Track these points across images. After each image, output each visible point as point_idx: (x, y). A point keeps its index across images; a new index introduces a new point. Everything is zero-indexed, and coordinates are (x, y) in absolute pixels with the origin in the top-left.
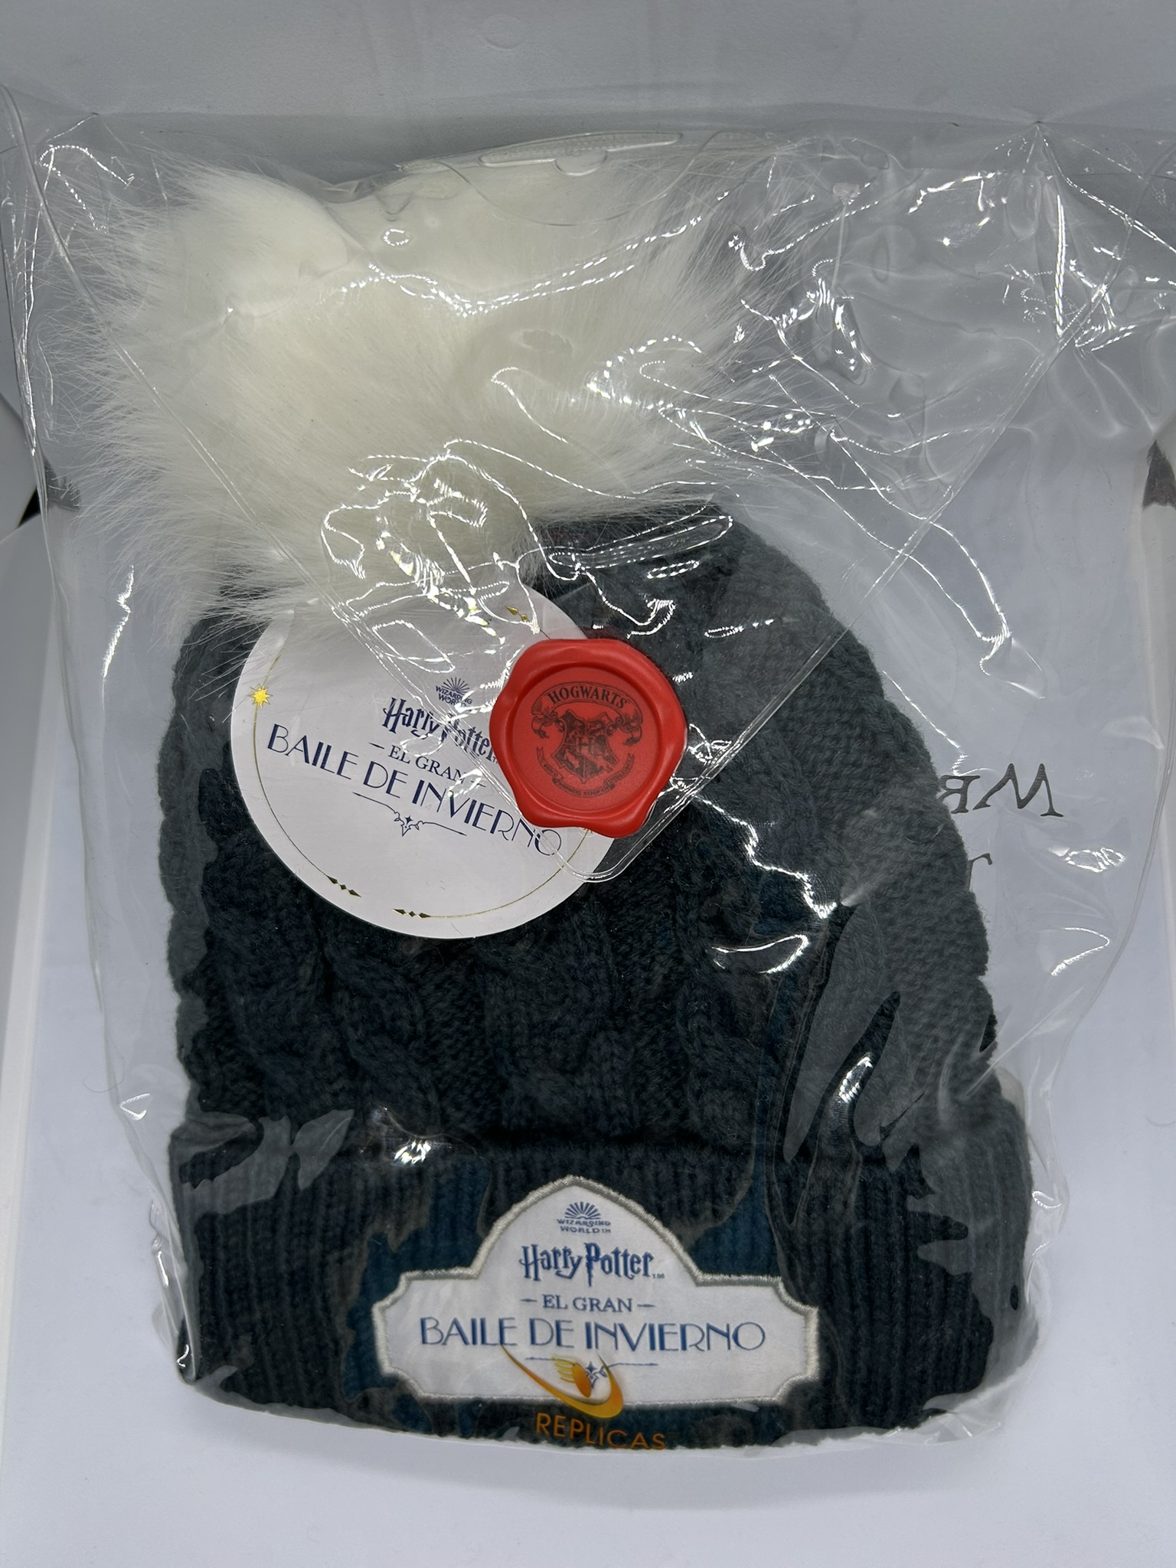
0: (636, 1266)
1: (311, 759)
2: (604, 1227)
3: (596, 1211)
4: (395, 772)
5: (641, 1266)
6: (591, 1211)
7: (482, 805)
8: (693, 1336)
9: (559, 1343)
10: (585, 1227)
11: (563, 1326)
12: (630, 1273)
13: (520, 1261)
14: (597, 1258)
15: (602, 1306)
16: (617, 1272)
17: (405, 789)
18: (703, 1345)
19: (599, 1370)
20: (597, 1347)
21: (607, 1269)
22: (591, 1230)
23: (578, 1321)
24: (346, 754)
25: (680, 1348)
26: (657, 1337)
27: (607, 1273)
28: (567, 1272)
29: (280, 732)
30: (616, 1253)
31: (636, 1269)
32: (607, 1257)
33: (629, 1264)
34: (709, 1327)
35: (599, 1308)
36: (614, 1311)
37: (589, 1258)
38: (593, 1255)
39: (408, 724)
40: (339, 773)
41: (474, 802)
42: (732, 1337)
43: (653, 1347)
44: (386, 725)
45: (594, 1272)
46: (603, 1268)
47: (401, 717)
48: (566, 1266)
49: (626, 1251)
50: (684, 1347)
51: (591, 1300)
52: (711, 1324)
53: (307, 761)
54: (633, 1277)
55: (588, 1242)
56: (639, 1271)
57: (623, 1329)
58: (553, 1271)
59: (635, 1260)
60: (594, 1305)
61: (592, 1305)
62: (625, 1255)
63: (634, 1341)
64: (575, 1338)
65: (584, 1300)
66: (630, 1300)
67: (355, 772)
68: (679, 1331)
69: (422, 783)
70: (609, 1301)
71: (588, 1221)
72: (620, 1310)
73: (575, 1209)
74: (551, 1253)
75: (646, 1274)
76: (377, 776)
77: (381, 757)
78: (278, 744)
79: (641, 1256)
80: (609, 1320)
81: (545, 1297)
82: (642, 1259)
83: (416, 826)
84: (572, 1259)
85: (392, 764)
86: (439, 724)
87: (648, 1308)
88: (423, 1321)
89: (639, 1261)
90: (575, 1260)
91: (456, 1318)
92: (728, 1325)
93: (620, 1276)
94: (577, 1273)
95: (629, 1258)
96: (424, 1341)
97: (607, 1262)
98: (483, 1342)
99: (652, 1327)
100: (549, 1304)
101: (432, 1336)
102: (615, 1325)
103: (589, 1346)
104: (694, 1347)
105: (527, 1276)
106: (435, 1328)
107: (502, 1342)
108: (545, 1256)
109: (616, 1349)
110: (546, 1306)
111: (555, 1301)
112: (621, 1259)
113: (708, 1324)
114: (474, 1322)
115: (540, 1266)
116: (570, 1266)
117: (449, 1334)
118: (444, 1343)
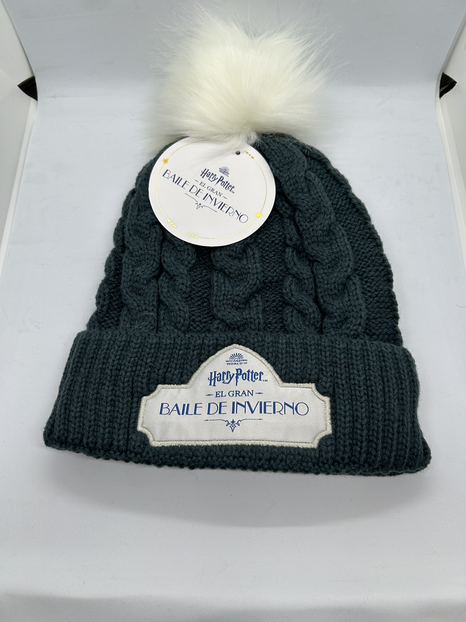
0: (256, 377)
1: (175, 181)
2: (245, 362)
3: (242, 356)
4: (200, 189)
5: (258, 377)
6: (240, 356)
7: (225, 204)
8: (278, 407)
9: (220, 413)
10: (237, 362)
11: (223, 404)
12: (254, 379)
13: (208, 379)
14: (240, 374)
15: (240, 394)
16: (248, 380)
17: (201, 195)
18: (283, 412)
19: (236, 422)
20: (236, 413)
21: (244, 378)
22: (239, 363)
23: (229, 401)
24: (186, 181)
25: (272, 412)
26: (263, 408)
27: (244, 380)
28: (227, 381)
30: (249, 371)
31: (256, 378)
32: (245, 374)
33: (253, 376)
35: (239, 396)
36: (246, 395)
37: (237, 374)
38: (239, 372)
39: (208, 177)
40: (183, 186)
41: (222, 203)
42: (295, 408)
43: (261, 412)
44: (201, 175)
45: (238, 380)
46: (243, 378)
48: (227, 379)
50: (274, 412)
51: (236, 391)
52: (286, 402)
54: (255, 381)
55: (237, 368)
56: (257, 378)
57: (248, 402)
58: (222, 381)
59: (256, 374)
60: (237, 393)
61: (236, 394)
62: (252, 372)
63: (253, 410)
64: (227, 409)
65: (233, 392)
66: (253, 391)
67: (188, 187)
68: (272, 405)
69: (207, 194)
70: (244, 391)
71: (238, 360)
72: (248, 395)
73: (233, 356)
74: (222, 374)
75: (260, 380)
76: (194, 190)
77: (197, 184)
79: (259, 372)
80: (242, 400)
81: (217, 392)
82: (259, 374)
83: (202, 207)
84: (230, 375)
85: (199, 187)
86: (217, 178)
87: (260, 394)
88: (162, 404)
89: (258, 375)
90: (231, 376)
91: (177, 404)
92: (293, 403)
93: (249, 381)
94: (231, 381)
95: (254, 374)
96: (161, 413)
97: (244, 375)
98: (187, 413)
99: (261, 403)
100: (218, 395)
101: (165, 411)
102: (245, 402)
103: (233, 412)
104: (279, 413)
105: (210, 384)
106: (167, 408)
107: (195, 413)
108: (219, 375)
109: (245, 413)
110: (216, 396)
111: (220, 394)
112: (250, 374)
113: (285, 403)
114: (184, 405)
115: (216, 380)
116: (229, 378)
117: (172, 410)
118: (170, 414)
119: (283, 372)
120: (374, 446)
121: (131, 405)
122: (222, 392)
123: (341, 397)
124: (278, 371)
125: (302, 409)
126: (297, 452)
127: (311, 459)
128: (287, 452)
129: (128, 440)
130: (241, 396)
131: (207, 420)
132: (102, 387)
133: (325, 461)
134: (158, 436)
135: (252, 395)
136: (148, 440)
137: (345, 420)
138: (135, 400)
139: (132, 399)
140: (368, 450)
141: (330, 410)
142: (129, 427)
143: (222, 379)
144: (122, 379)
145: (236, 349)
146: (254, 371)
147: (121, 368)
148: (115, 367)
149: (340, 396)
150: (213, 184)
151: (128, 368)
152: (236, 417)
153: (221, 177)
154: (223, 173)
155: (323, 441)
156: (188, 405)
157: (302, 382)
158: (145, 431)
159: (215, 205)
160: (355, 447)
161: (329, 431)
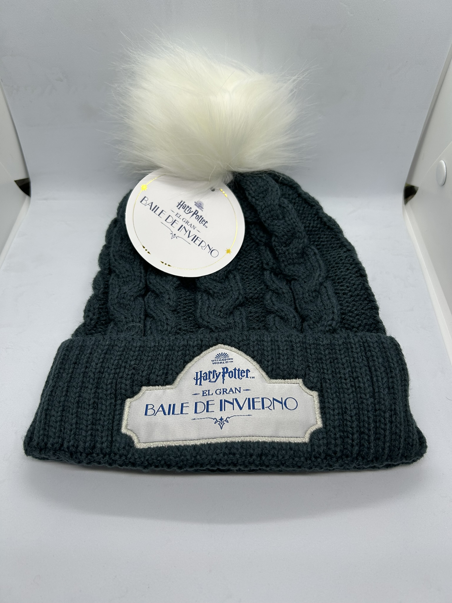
0: (243, 374)
1: (152, 209)
2: (231, 360)
3: (228, 355)
4: (175, 220)
5: (245, 374)
6: (225, 355)
7: (198, 237)
8: (267, 403)
9: (207, 411)
10: (223, 361)
12: (240, 377)
13: (194, 379)
15: (228, 392)
16: (235, 377)
17: (177, 226)
18: (272, 407)
19: (225, 420)
20: (225, 410)
21: (231, 376)
22: (225, 362)
24: (163, 211)
25: (261, 408)
26: (251, 403)
27: (231, 378)
29: (146, 199)
30: (235, 369)
31: (243, 375)
33: (239, 373)
34: (274, 399)
35: (227, 393)
36: (233, 393)
37: (224, 373)
38: (225, 371)
39: (184, 209)
40: (159, 215)
41: (196, 236)
43: (249, 408)
44: (177, 206)
45: (225, 378)
46: (229, 376)
47: (182, 206)
48: (213, 377)
49: (239, 369)
50: (263, 408)
51: (223, 389)
53: (150, 209)
54: (242, 378)
55: (223, 367)
56: (244, 376)
57: (236, 400)
59: (243, 372)
60: (225, 391)
61: (223, 392)
63: (242, 406)
65: (220, 390)
66: (240, 388)
67: (164, 216)
68: (261, 401)
69: (182, 226)
70: (231, 389)
71: (224, 359)
73: (218, 356)
75: (247, 377)
76: (170, 220)
77: (173, 215)
78: (144, 202)
80: (230, 397)
81: (203, 391)
82: (246, 371)
83: (177, 237)
84: (216, 374)
85: (175, 218)
86: (192, 212)
87: (247, 391)
88: (147, 406)
89: (244, 372)
90: (218, 374)
91: (162, 405)
92: (282, 398)
93: (236, 379)
94: (218, 379)
95: (240, 371)
96: (146, 414)
97: (231, 373)
98: (173, 413)
99: (249, 399)
100: (204, 394)
101: (150, 412)
102: (233, 399)
103: (221, 410)
104: (268, 408)
105: (196, 384)
106: (152, 409)
107: (182, 413)
108: (205, 375)
109: (233, 409)
110: (203, 395)
111: (207, 393)
112: (237, 372)
113: (273, 398)
114: (170, 405)
115: (202, 379)
116: (215, 377)
117: (158, 411)
118: (155, 415)
119: (270, 368)
120: (366, 437)
121: (115, 407)
122: (209, 391)
123: (329, 391)
124: (264, 368)
125: (291, 404)
126: (288, 447)
127: (304, 454)
128: (278, 447)
129: (112, 442)
130: (229, 393)
131: (194, 419)
132: (84, 390)
133: (318, 455)
134: (143, 438)
135: (240, 392)
136: (133, 442)
137: (334, 412)
138: (119, 402)
139: (116, 401)
140: (360, 442)
141: (319, 404)
142: (113, 429)
143: (208, 378)
144: (106, 381)
145: (221, 349)
146: (240, 369)
147: (104, 370)
148: (97, 370)
149: (327, 390)
150: (188, 217)
151: (111, 370)
152: (224, 415)
153: (196, 211)
154: (198, 207)
155: (314, 435)
156: (174, 405)
157: (290, 378)
158: (129, 433)
159: (189, 237)
160: (346, 440)
161: (319, 424)
